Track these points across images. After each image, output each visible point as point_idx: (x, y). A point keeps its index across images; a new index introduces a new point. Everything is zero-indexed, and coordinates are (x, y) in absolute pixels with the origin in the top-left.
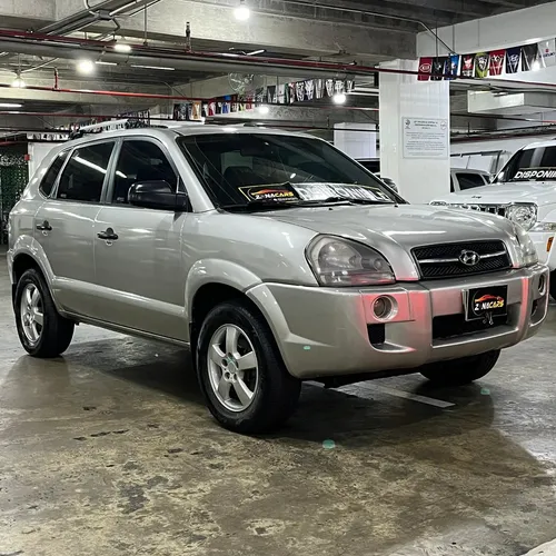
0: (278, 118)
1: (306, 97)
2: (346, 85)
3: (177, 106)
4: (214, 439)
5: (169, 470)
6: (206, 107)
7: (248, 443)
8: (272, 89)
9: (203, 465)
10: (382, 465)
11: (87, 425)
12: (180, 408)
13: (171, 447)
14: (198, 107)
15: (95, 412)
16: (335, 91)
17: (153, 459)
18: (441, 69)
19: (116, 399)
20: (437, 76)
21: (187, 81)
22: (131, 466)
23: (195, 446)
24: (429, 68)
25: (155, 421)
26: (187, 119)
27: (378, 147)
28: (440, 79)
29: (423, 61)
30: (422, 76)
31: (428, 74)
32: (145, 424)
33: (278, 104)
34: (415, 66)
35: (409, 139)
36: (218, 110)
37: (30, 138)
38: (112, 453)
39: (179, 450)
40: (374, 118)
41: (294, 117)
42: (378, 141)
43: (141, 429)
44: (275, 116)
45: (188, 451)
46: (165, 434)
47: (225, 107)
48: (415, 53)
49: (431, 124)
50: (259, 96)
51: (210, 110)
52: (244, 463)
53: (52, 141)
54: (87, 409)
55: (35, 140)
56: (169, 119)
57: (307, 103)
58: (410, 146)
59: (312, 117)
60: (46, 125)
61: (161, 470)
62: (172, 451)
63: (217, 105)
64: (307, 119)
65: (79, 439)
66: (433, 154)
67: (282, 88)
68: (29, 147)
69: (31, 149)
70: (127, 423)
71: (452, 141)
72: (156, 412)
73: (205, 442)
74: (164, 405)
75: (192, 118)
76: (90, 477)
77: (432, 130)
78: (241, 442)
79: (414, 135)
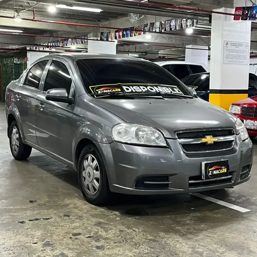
0: (156, 41)
1: (171, 29)
2: (193, 22)
3: (102, 33)
4: (102, 227)
5: (70, 249)
6: (117, 34)
7: (122, 231)
8: (152, 24)
9: (92, 246)
10: (205, 253)
11: (29, 213)
12: (85, 204)
13: (75, 231)
14: (113, 34)
15: (35, 204)
16: (187, 26)
17: (62, 240)
18: (248, 14)
19: (49, 196)
20: (244, 18)
21: (108, 20)
22: (47, 244)
23: (90, 232)
24: (240, 13)
25: (69, 212)
26: (107, 40)
27: (209, 59)
28: (246, 19)
29: (237, 9)
30: (236, 17)
31: (240, 15)
32: (62, 214)
33: (155, 32)
34: (233, 11)
35: (228, 53)
36: (123, 36)
37: (28, 49)
38: (38, 233)
39: (79, 234)
40: (208, 43)
41: (164, 41)
42: (209, 56)
43: (60, 217)
44: (155, 40)
45: (84, 235)
46: (73, 222)
47: (127, 34)
48: (233, 4)
49: (240, 45)
50: (146, 28)
51: (119, 36)
52: (117, 246)
53: (39, 51)
54: (31, 202)
55: (30, 50)
56: (97, 40)
57: (171, 33)
58: (227, 57)
59: (174, 42)
60: (36, 43)
61: (65, 248)
62: (75, 235)
63: (123, 33)
64: (172, 43)
65: (21, 222)
66: (240, 62)
67: (158, 24)
68: (28, 54)
69: (29, 54)
70: (52, 213)
71: (251, 57)
72: (71, 206)
73: (95, 229)
74: (76, 202)
75: (110, 40)
76: (21, 251)
77: (240, 48)
78: (118, 231)
79: (230, 51)
